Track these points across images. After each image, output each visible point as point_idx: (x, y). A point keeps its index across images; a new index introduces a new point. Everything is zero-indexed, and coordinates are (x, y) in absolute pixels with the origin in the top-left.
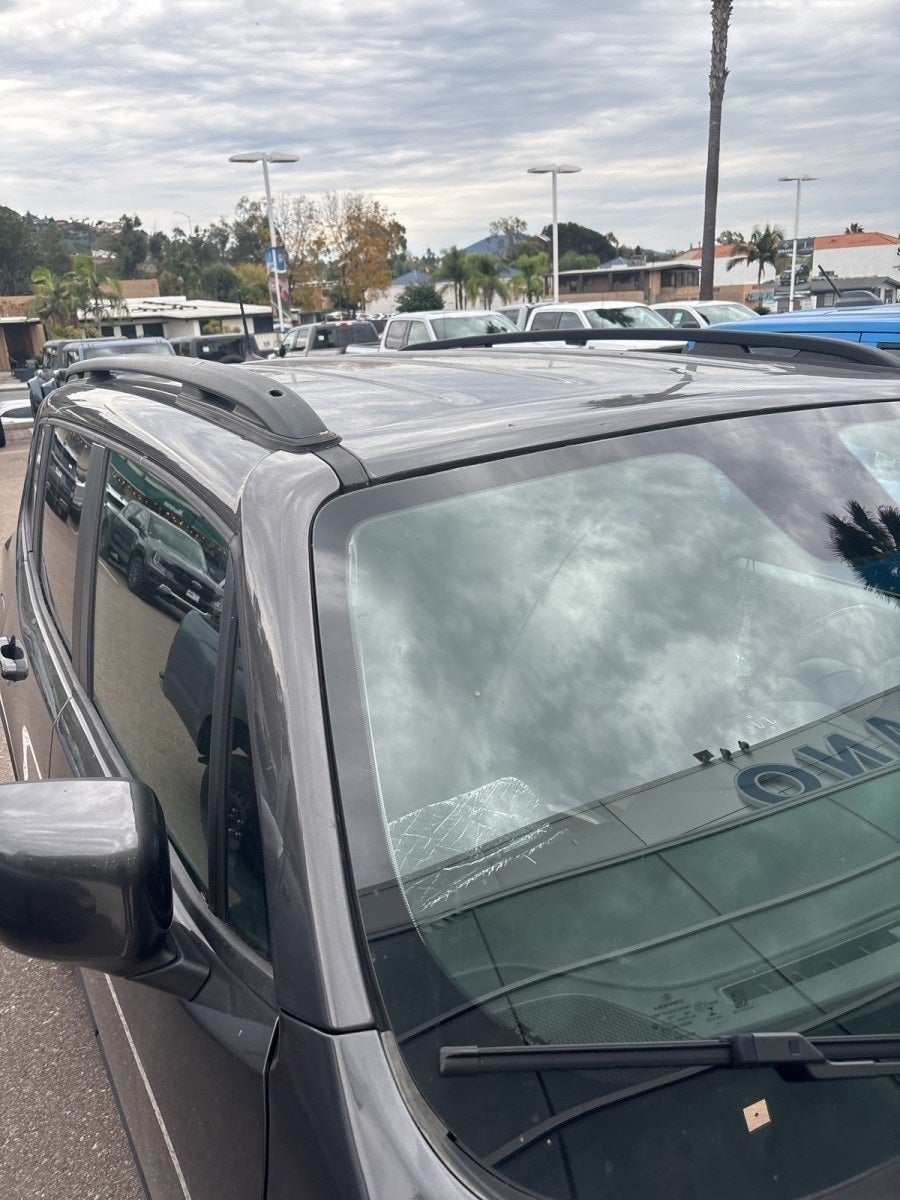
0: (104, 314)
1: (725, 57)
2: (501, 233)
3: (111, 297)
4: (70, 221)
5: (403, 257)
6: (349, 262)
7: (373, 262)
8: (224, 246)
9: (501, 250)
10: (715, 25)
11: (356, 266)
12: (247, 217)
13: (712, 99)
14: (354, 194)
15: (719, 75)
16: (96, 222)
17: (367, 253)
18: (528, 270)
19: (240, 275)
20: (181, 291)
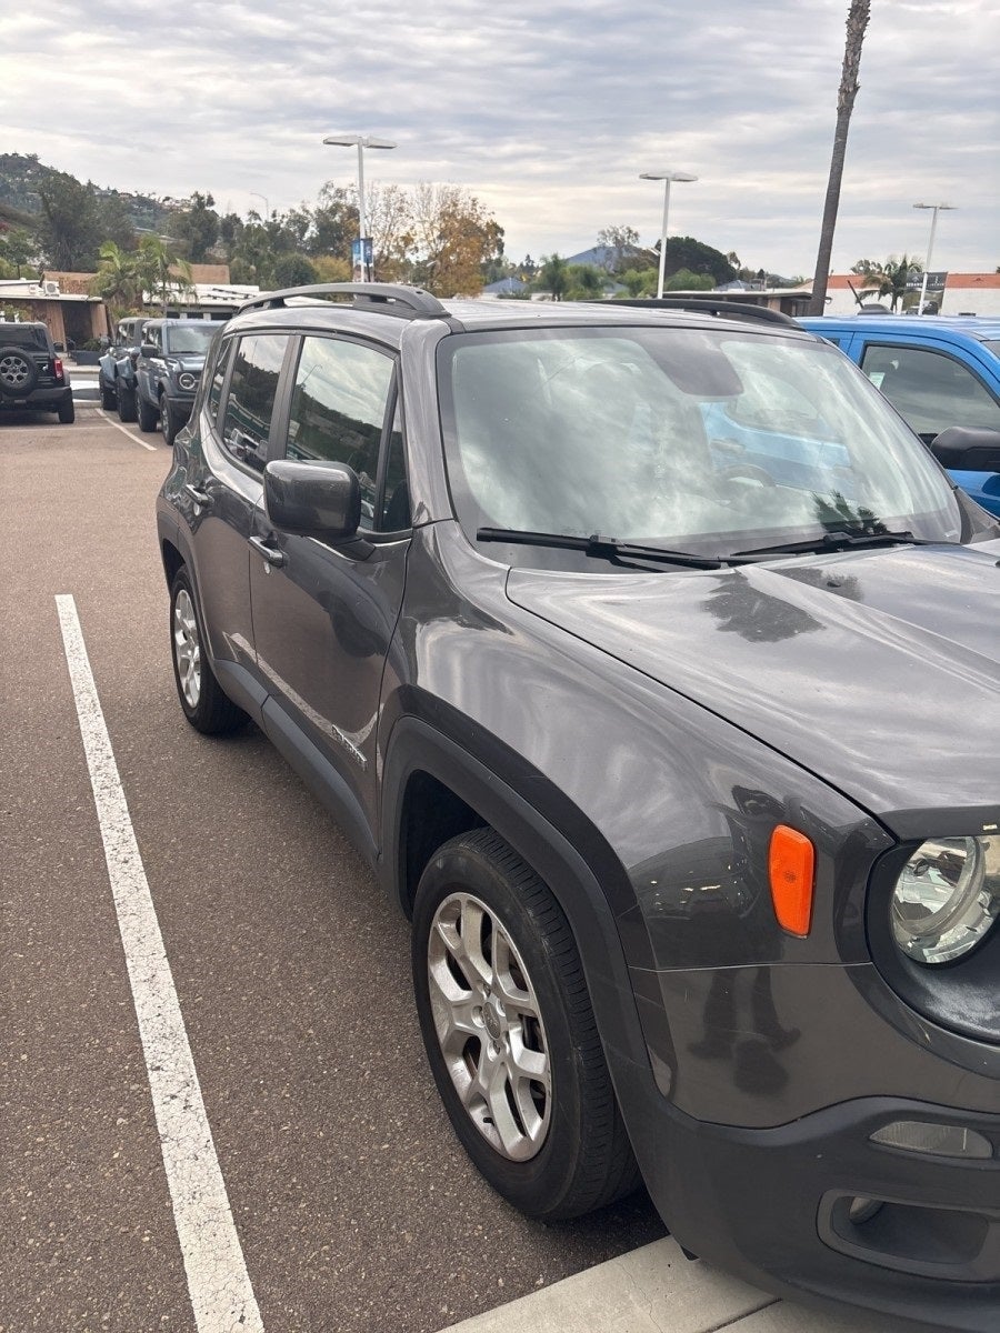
0: (171, 298)
1: (857, 71)
2: (610, 243)
3: (182, 281)
4: (135, 195)
5: (499, 262)
6: (439, 263)
7: (465, 264)
8: (302, 235)
9: (609, 262)
10: (850, 35)
11: (446, 268)
12: (330, 204)
13: (840, 114)
14: (452, 187)
15: (849, 91)
16: (163, 198)
17: (459, 254)
18: (635, 287)
19: (318, 268)
20: (252, 281)
